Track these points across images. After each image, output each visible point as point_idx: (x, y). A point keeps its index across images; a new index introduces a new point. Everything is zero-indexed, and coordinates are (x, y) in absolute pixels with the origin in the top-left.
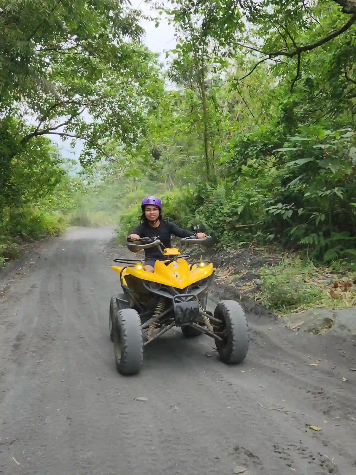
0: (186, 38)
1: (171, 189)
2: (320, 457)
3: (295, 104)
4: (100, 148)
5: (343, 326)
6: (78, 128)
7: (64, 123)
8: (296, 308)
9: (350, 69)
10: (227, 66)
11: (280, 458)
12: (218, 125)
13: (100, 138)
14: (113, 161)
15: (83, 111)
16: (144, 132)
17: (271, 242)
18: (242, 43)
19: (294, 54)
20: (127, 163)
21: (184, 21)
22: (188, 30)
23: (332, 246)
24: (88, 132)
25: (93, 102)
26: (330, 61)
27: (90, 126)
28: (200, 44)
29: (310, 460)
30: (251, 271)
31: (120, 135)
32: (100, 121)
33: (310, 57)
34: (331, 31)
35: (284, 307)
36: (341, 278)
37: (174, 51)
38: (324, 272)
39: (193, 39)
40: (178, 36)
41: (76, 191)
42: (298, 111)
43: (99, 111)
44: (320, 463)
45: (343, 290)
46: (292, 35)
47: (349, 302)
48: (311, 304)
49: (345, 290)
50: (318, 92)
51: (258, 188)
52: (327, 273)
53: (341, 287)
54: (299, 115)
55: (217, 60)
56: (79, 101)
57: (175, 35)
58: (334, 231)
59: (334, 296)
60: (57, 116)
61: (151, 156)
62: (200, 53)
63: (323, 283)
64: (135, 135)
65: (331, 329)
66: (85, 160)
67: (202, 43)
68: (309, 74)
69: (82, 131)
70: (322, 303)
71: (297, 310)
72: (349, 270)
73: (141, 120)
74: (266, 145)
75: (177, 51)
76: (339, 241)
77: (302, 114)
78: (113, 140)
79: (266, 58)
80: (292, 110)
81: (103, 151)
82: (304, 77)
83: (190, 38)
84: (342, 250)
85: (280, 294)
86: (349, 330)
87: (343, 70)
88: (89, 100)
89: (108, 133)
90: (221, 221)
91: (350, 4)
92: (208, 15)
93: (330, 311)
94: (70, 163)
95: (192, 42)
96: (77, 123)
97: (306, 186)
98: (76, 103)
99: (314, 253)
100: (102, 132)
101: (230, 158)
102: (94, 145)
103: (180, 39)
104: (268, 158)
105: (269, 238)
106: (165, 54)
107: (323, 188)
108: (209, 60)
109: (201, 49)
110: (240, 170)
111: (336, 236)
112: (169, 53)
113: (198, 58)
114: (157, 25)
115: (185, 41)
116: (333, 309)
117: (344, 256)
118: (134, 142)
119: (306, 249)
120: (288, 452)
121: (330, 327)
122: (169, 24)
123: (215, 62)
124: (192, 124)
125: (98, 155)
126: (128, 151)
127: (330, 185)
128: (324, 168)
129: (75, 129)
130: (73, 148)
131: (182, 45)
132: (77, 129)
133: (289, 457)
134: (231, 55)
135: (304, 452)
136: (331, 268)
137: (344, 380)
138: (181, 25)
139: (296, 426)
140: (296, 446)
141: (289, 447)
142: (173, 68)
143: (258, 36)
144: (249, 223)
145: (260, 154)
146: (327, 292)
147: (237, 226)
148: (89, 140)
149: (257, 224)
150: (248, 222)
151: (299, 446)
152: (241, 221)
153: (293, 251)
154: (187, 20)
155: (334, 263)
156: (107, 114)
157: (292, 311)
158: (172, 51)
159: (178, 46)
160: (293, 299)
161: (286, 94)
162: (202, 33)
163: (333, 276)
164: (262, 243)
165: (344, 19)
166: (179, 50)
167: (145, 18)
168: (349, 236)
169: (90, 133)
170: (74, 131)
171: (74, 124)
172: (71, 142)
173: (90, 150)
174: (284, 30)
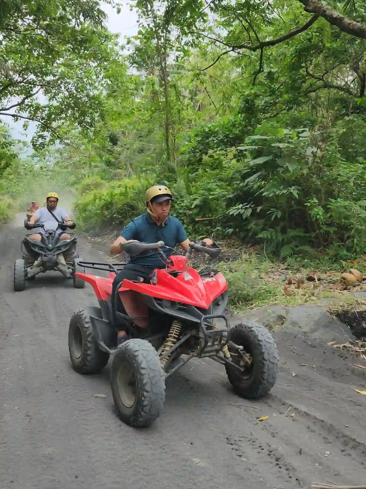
0: (149, 25)
1: (129, 176)
2: (268, 448)
3: (256, 96)
4: (54, 131)
5: (295, 323)
6: (32, 109)
7: (17, 103)
8: (252, 304)
9: (311, 64)
10: (189, 56)
11: (232, 449)
12: (179, 113)
13: (55, 121)
14: (68, 144)
15: (38, 92)
16: (102, 117)
17: (229, 236)
18: (206, 33)
19: (257, 48)
20: (83, 147)
21: (146, 8)
22: (150, 17)
23: (289, 243)
24: (42, 114)
25: (49, 83)
26: (292, 54)
27: (45, 107)
28: (163, 32)
29: (259, 450)
30: (209, 266)
31: (76, 118)
32: (55, 103)
33: (272, 51)
34: (294, 28)
35: (240, 303)
36: (295, 274)
37: (136, 38)
38: (279, 268)
39: (155, 27)
40: (140, 22)
41: (26, 174)
42: (260, 103)
43: (55, 93)
44: (268, 453)
45: (296, 287)
46: (255, 28)
47: (301, 299)
48: (266, 301)
49: (298, 287)
50: (279, 85)
51: (218, 180)
52: (282, 269)
53: (294, 284)
54: (260, 107)
55: (179, 49)
56: (34, 81)
57: (138, 21)
58: (291, 228)
59: (287, 293)
60: (9, 96)
61: (108, 142)
62: (162, 40)
63: (278, 279)
64: (93, 119)
65: (284, 325)
66: (38, 143)
67: (165, 31)
68: (271, 68)
69: (36, 112)
70: (276, 300)
71: (253, 306)
72: (303, 266)
73: (100, 103)
74: (227, 136)
75: (139, 38)
76: (294, 238)
77: (263, 106)
78: (68, 122)
79: (229, 50)
80: (253, 101)
81: (58, 134)
82: (266, 70)
83: (152, 25)
84: (297, 246)
85: (237, 290)
86: (300, 327)
87: (303, 65)
88: (44, 80)
89: (63, 115)
90: (181, 213)
91: (311, 4)
92: (171, 3)
93: (284, 308)
94: (21, 145)
95: (154, 29)
96: (31, 104)
97: (264, 183)
98: (30, 83)
99: (270, 249)
100: (57, 114)
101: (191, 148)
102: (48, 128)
103: (143, 25)
104: (229, 149)
105: (228, 233)
106: (126, 40)
107: (280, 186)
108: (171, 48)
109: (163, 36)
110: (201, 159)
111: (292, 233)
112: (131, 39)
113: (160, 45)
114: (119, 11)
115: (147, 27)
116: (286, 306)
117: (300, 252)
118: (91, 126)
119: (262, 245)
120: (239, 443)
121: (282, 324)
122: (131, 10)
123: (177, 50)
124: (153, 112)
125: (52, 138)
126: (84, 134)
127: (288, 184)
128: (283, 167)
129: (28, 110)
130: (26, 130)
131: (144, 32)
132: (30, 110)
133: (240, 448)
134: (194, 45)
135: (254, 443)
136: (286, 264)
137: (294, 374)
138: (143, 12)
139: (248, 419)
140: (247, 438)
141: (241, 439)
142: (135, 54)
143: (223, 27)
144: (209, 217)
145: (222, 144)
146: (281, 289)
147: (197, 220)
148: (43, 122)
149: (217, 218)
150: (207, 216)
151: (250, 437)
152: (201, 213)
153: (251, 246)
154: (149, 6)
155: (289, 260)
156: (63, 96)
157: (248, 308)
158: (134, 37)
159: (140, 33)
160: (248, 295)
161: (248, 86)
162: (165, 20)
163: (288, 272)
164: (220, 237)
165: (307, 17)
166: (141, 36)
167: (107, 3)
168: (305, 232)
169: (44, 116)
170: (27, 112)
171: (27, 105)
172: (23, 124)
173: (43, 133)
174: (247, 24)
